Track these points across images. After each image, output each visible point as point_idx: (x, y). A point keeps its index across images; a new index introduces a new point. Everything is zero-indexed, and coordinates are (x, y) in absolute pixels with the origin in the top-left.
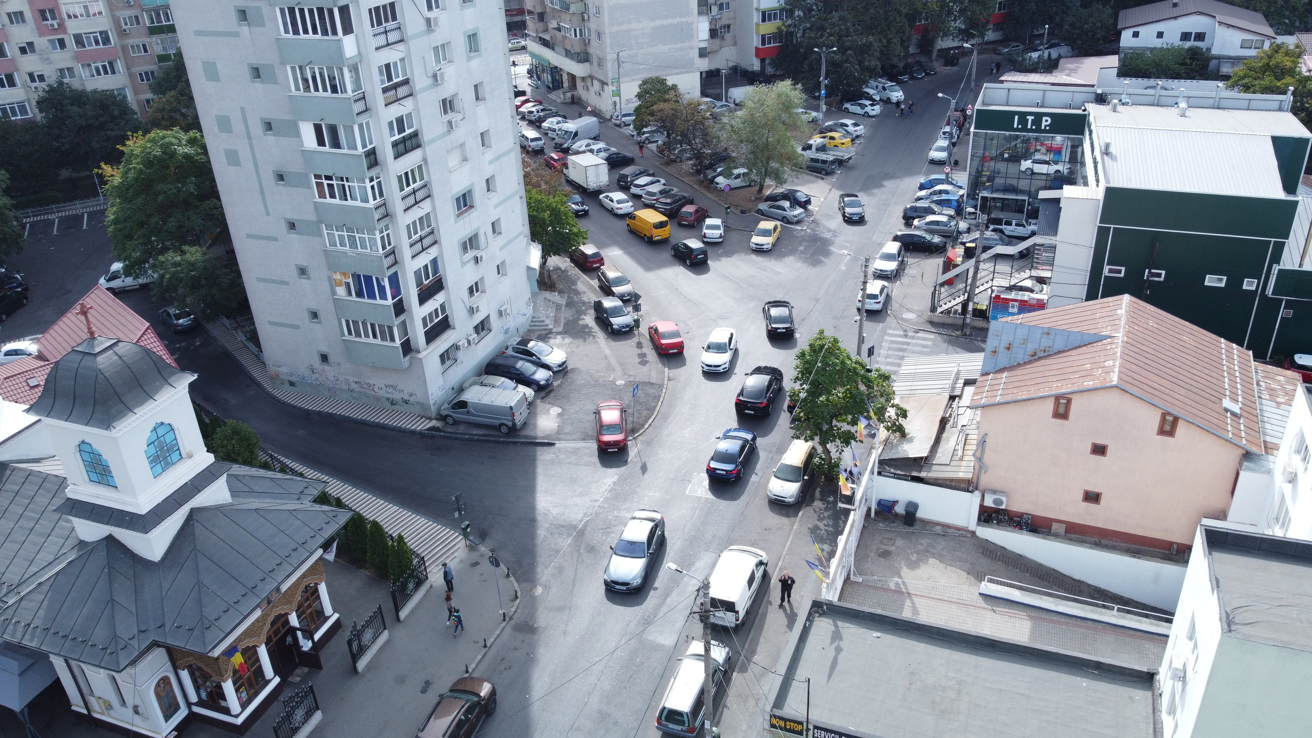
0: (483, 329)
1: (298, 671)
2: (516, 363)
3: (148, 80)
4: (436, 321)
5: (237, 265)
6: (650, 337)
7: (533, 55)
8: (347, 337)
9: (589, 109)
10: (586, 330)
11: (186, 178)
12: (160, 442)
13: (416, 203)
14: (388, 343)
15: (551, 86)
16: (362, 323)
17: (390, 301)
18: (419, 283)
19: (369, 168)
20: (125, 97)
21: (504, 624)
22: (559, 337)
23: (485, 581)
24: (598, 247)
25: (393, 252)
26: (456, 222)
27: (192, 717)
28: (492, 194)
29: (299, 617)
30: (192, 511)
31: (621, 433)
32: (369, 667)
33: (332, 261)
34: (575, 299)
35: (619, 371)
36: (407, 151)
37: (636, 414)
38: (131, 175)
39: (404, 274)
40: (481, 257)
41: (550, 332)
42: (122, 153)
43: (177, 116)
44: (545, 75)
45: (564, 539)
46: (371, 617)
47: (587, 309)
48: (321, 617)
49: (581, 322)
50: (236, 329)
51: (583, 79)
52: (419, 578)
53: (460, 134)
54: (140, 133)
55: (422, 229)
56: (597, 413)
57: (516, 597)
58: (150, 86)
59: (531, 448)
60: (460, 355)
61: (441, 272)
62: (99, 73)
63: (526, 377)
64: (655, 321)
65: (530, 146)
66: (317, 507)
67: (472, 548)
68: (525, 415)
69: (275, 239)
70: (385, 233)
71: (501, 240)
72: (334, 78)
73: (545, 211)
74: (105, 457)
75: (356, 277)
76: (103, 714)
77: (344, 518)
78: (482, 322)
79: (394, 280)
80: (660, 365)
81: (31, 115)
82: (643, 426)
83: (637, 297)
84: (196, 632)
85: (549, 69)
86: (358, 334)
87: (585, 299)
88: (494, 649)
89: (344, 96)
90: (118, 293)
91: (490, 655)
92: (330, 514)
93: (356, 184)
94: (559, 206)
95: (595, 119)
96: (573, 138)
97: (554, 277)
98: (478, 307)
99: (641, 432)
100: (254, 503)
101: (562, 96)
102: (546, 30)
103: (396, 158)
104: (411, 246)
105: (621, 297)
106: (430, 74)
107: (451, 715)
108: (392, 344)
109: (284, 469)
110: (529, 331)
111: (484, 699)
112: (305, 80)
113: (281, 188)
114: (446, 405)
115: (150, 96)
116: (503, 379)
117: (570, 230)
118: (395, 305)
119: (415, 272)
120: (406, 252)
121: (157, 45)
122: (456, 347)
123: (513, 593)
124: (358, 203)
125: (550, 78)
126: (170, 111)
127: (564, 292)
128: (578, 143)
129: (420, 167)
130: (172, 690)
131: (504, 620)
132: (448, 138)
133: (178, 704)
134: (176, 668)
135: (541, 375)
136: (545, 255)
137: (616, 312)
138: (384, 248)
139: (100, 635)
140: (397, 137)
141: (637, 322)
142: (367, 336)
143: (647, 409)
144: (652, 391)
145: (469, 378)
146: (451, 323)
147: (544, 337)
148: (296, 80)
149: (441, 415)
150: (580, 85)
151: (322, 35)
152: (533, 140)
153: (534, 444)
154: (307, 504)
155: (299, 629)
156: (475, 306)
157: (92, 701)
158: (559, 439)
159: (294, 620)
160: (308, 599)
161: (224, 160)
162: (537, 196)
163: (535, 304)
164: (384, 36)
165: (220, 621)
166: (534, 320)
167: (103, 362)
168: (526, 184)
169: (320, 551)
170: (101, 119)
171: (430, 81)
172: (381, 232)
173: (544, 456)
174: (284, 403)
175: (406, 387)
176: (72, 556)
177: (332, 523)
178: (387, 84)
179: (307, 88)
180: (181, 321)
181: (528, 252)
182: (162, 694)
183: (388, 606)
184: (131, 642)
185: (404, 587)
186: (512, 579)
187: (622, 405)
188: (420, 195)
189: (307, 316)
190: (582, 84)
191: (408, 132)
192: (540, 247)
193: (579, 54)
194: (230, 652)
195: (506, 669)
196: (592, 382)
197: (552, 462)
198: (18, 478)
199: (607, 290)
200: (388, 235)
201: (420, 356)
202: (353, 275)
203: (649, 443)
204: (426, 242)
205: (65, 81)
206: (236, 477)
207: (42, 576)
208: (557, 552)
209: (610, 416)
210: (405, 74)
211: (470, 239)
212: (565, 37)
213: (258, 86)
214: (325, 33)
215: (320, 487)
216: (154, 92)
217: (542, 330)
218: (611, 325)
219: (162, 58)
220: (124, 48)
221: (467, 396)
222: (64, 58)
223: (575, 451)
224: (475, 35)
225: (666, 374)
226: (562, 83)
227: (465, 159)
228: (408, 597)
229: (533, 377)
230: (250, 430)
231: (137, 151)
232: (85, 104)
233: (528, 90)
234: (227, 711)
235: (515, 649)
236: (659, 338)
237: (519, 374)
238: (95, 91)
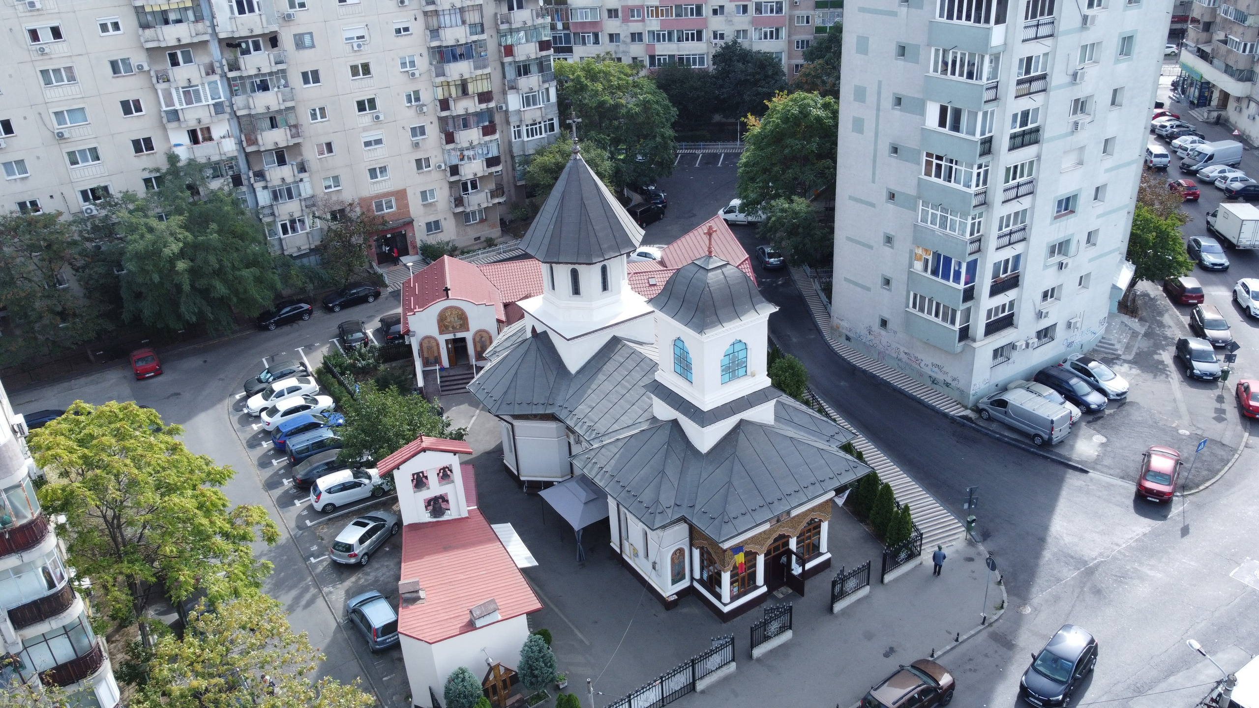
0: (1045, 336)
1: (783, 589)
2: (1071, 378)
3: (802, 47)
4: (1001, 315)
5: (833, 221)
6: (1237, 393)
7: (1184, 67)
8: (911, 309)
9: (1236, 133)
10: (1160, 367)
11: (811, 137)
12: (734, 356)
13: (1017, 197)
14: (948, 325)
15: (1196, 102)
16: (929, 300)
17: (962, 286)
18: (996, 275)
19: (981, 155)
20: (780, 60)
21: (982, 627)
22: (1126, 366)
23: (975, 579)
24: (1201, 283)
25: (979, 240)
26: (1051, 224)
27: (691, 590)
28: (1097, 203)
29: (798, 543)
30: (742, 421)
31: (1169, 485)
32: (844, 612)
33: (918, 236)
34: (1157, 331)
35: (1186, 420)
36: (1023, 145)
37: (1193, 471)
38: (768, 127)
39: (984, 263)
40: (1067, 264)
41: (1118, 358)
42: (767, 108)
43: (819, 82)
44: (1192, 89)
45: (1069, 570)
46: (859, 569)
47: (1167, 345)
48: (815, 550)
49: (1156, 357)
50: (814, 278)
51: (1239, 99)
52: (912, 552)
53: (1082, 137)
54: (786, 92)
55: (1015, 223)
56: (1147, 455)
57: (1002, 607)
58: (804, 53)
59: (1061, 468)
60: (1015, 355)
61: (1020, 269)
62: (766, 37)
63: (1077, 395)
64: (1249, 378)
65: (1151, 162)
66: (842, 454)
67: (971, 543)
68: (1065, 432)
69: (873, 205)
70: (977, 220)
71: (1093, 251)
72: (974, 64)
73: (1151, 232)
74: (691, 355)
75: (937, 256)
76: (630, 558)
77: (862, 472)
78: (1047, 329)
79: (972, 267)
80: (1240, 428)
81: (706, 66)
82: (1198, 486)
83: (1235, 346)
84: (716, 522)
85: (1199, 83)
86: (922, 310)
87: (1169, 333)
88: (964, 647)
89: (978, 82)
90: (732, 225)
91: (959, 650)
92: (852, 464)
93: (963, 169)
94: (1169, 230)
95: (1240, 145)
96: (1206, 161)
97: (1139, 302)
98: (1047, 313)
99: (1193, 491)
100: (791, 432)
101: (1206, 115)
102: (1209, 42)
103: (1010, 150)
104: (999, 237)
105: (1213, 342)
106: (1071, 72)
107: (904, 688)
108: (951, 327)
109: (821, 410)
110: (1094, 351)
111: (941, 688)
112: (945, 64)
113: (893, 160)
114: (985, 400)
115: (801, 61)
116: (1052, 391)
117: (1174, 258)
118: (965, 291)
119: (995, 264)
120: (992, 242)
121: (819, 18)
122: (1013, 346)
123: (999, 602)
124: (960, 187)
125: (1197, 94)
126: (814, 77)
127: (1146, 321)
128: (1211, 168)
129: (1031, 163)
130: (684, 561)
131: (983, 623)
132: (1069, 138)
133: (684, 574)
134: (691, 545)
135: (1094, 399)
136: (1138, 276)
137: (1202, 356)
138: (972, 234)
139: (647, 496)
140: (1018, 129)
141: (1225, 374)
142: (929, 313)
143: (1209, 470)
144: (1221, 452)
145: (1016, 380)
146: (1015, 322)
147: (1110, 360)
148: (936, 63)
149: (977, 407)
150: (1232, 105)
151: (975, 22)
152: (1157, 156)
153: (1066, 465)
154: (834, 448)
155: (795, 554)
156: (1044, 311)
157: (626, 544)
158: (1094, 469)
159: (793, 544)
160: (809, 531)
161: (850, 127)
162: (1146, 214)
163: (1109, 324)
164: (1035, 29)
165: (738, 520)
166: (1102, 341)
167: (713, 278)
168: (1139, 200)
169: (833, 493)
170: (757, 77)
171: (1068, 79)
172: (973, 219)
173: (1073, 480)
174: (836, 354)
175: (952, 370)
176: (645, 427)
177: (851, 472)
178: (1023, 77)
179: (945, 71)
180: (772, 260)
181: (1119, 269)
182: (676, 561)
183: (877, 565)
184: (667, 510)
185: (896, 554)
186: (1003, 587)
187: (1179, 456)
188: (1022, 190)
189: (879, 281)
190: (1235, 104)
191: (1030, 126)
192: (1134, 267)
193: (1241, 71)
194: (737, 549)
195: (970, 670)
196: (1151, 422)
197: (1080, 489)
198: (624, 352)
199: (1198, 330)
200: (979, 223)
201: (975, 345)
202: (934, 253)
203: (1199, 506)
204: (1015, 237)
205: (739, 40)
206: (783, 404)
207: (621, 434)
208: (1059, 580)
209: (1162, 463)
210: (1044, 68)
211: (1061, 244)
212: (1229, 52)
213: (901, 63)
214: (978, 20)
215: (849, 437)
216: (806, 59)
217: (1109, 353)
218: (1192, 368)
219: (819, 30)
220: (791, 18)
221: (1009, 397)
222: (742, 22)
223: (1108, 487)
224: (1130, 38)
225: (1245, 440)
226: (1210, 101)
227: (1081, 163)
228: (897, 565)
229: (1085, 398)
230: (803, 368)
231: (780, 108)
232: (748, 62)
233: (1167, 103)
234: (719, 597)
235: (986, 656)
236: (1248, 399)
237: (1070, 391)
238: (759, 52)
